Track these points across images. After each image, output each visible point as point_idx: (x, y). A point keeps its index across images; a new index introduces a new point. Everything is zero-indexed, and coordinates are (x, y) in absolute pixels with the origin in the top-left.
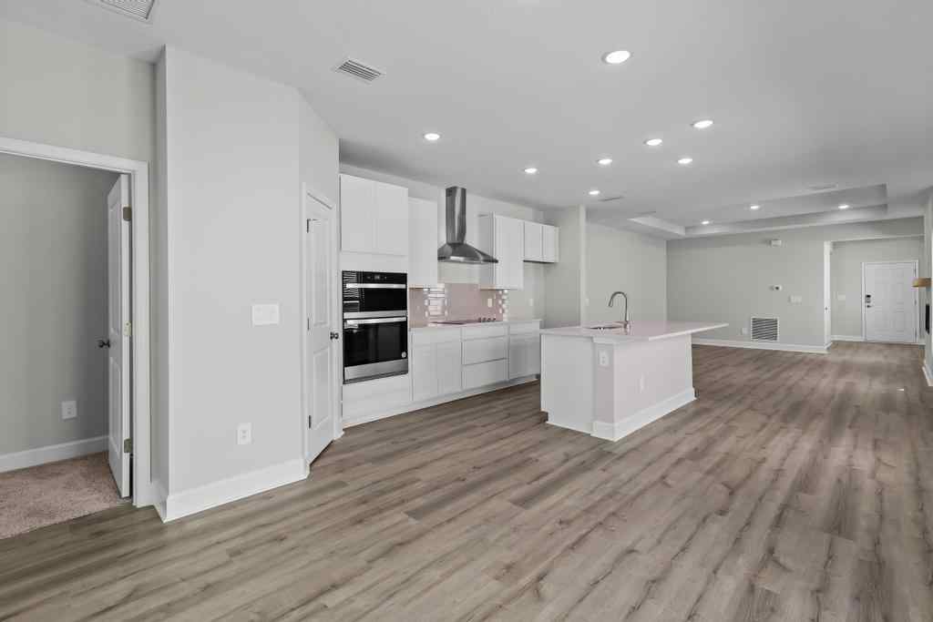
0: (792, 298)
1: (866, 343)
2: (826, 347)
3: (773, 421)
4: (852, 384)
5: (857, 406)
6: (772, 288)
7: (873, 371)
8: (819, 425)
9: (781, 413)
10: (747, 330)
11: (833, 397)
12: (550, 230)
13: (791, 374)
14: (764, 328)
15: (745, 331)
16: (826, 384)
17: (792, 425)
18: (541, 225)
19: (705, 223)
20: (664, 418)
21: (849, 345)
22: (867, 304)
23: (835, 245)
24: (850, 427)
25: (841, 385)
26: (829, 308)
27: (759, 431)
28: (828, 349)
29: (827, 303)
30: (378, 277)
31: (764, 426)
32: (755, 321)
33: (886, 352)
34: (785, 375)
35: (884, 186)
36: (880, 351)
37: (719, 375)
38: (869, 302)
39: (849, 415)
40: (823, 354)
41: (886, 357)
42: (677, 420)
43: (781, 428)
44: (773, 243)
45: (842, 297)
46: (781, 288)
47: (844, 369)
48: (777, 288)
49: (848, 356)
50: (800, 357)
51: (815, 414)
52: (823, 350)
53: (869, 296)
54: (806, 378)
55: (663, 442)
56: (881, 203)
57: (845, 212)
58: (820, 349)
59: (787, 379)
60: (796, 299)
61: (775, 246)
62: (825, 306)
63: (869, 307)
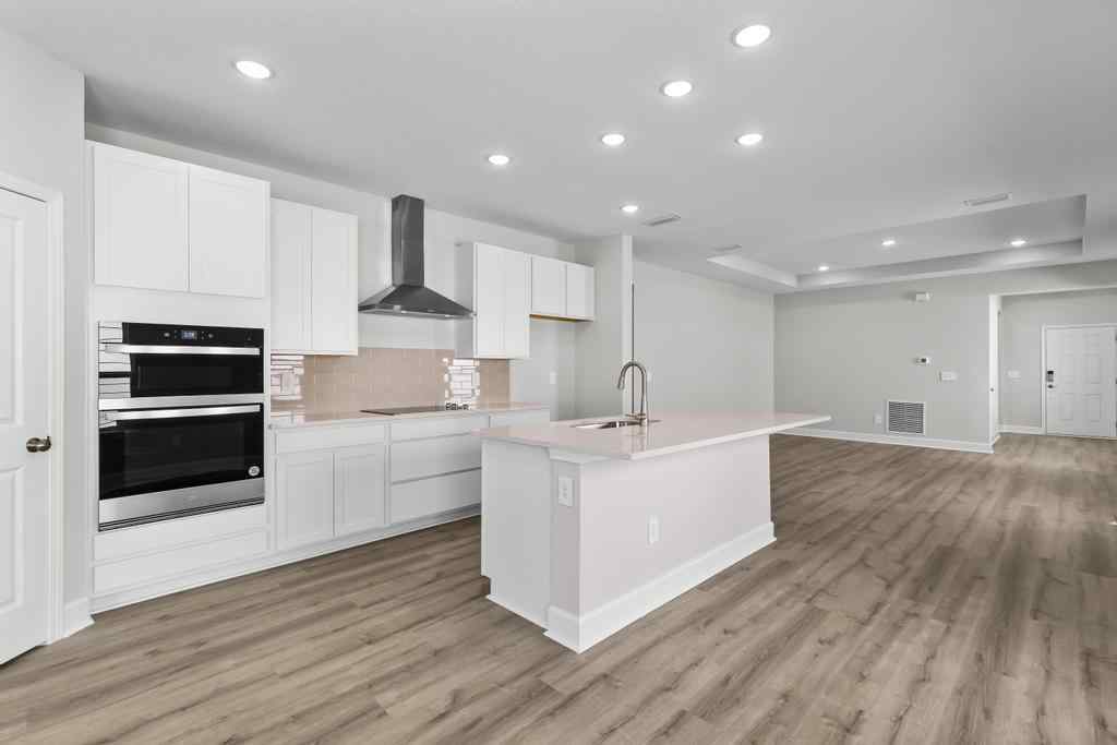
0: (943, 373)
1: (1046, 436)
2: (992, 443)
3: (895, 595)
4: (1030, 511)
5: (1044, 560)
6: (916, 361)
7: (1063, 486)
8: (978, 608)
9: (911, 575)
10: (882, 418)
11: (1002, 536)
12: (579, 272)
13: (939, 489)
14: (905, 416)
15: (879, 419)
16: (990, 510)
17: (928, 610)
18: (563, 263)
19: (823, 268)
20: (702, 587)
21: (1025, 439)
22: (1049, 384)
23: (1006, 301)
24: (1036, 614)
25: (1014, 512)
26: (996, 389)
27: (864, 623)
28: (994, 446)
29: (993, 381)
30: (192, 335)
31: (876, 609)
32: (892, 406)
33: (1077, 452)
34: (927, 492)
35: (1083, 198)
36: (1067, 450)
37: (829, 490)
38: (1052, 380)
39: (1030, 584)
40: (986, 455)
41: (1078, 460)
42: (723, 591)
43: (908, 615)
44: (919, 297)
45: (1014, 374)
46: (928, 362)
47: (1019, 481)
48: (924, 360)
49: (1022, 459)
50: (952, 461)
51: (971, 581)
52: (986, 448)
53: (1051, 373)
54: (961, 497)
55: (670, 657)
56: (1075, 236)
57: (1020, 252)
58: (982, 446)
59: (931, 500)
60: (950, 376)
61: (921, 301)
62: (991, 387)
63: (1050, 387)
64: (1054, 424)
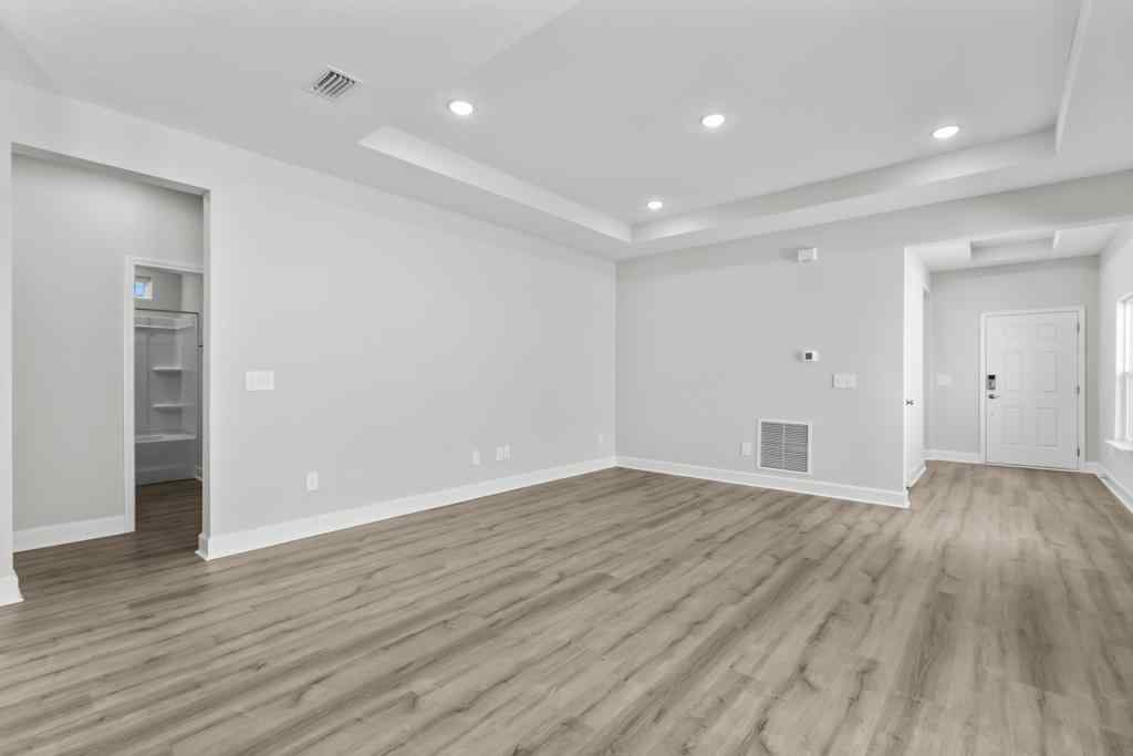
0: (836, 377)
1: (986, 467)
2: (906, 491)
6: (799, 356)
10: (752, 447)
14: (784, 444)
15: (747, 448)
22: (989, 393)
26: (918, 401)
29: (911, 390)
32: (769, 429)
38: (992, 389)
44: (802, 256)
45: (947, 380)
46: (815, 358)
48: (809, 356)
53: (992, 377)
60: (845, 380)
61: (807, 261)
62: (906, 397)
63: (991, 397)
64: (997, 451)
